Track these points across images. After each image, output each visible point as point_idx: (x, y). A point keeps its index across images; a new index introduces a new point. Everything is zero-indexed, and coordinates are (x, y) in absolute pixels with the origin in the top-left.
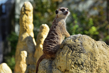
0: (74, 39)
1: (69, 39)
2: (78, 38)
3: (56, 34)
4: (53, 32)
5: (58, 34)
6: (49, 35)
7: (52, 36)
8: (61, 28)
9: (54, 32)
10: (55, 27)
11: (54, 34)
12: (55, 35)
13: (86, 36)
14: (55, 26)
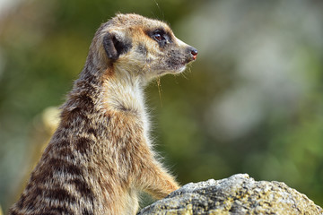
0: (202, 205)
1: (176, 202)
2: (229, 203)
3: (86, 190)
4: (63, 180)
5: (96, 189)
6: (39, 192)
7: (56, 203)
8: (124, 150)
9: (70, 177)
10: (83, 145)
11: (71, 189)
12: (77, 195)
13: (281, 192)
14: (85, 135)
